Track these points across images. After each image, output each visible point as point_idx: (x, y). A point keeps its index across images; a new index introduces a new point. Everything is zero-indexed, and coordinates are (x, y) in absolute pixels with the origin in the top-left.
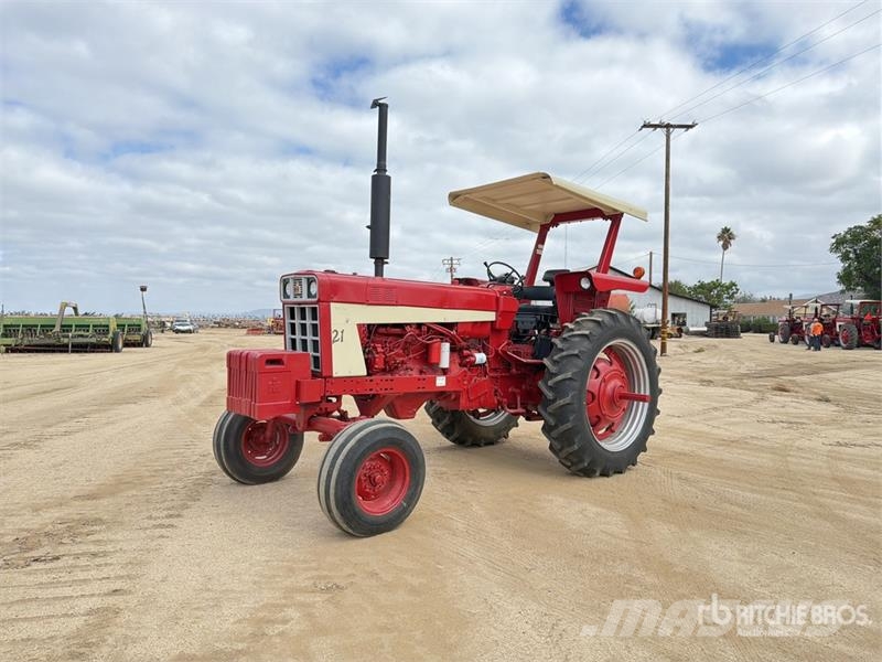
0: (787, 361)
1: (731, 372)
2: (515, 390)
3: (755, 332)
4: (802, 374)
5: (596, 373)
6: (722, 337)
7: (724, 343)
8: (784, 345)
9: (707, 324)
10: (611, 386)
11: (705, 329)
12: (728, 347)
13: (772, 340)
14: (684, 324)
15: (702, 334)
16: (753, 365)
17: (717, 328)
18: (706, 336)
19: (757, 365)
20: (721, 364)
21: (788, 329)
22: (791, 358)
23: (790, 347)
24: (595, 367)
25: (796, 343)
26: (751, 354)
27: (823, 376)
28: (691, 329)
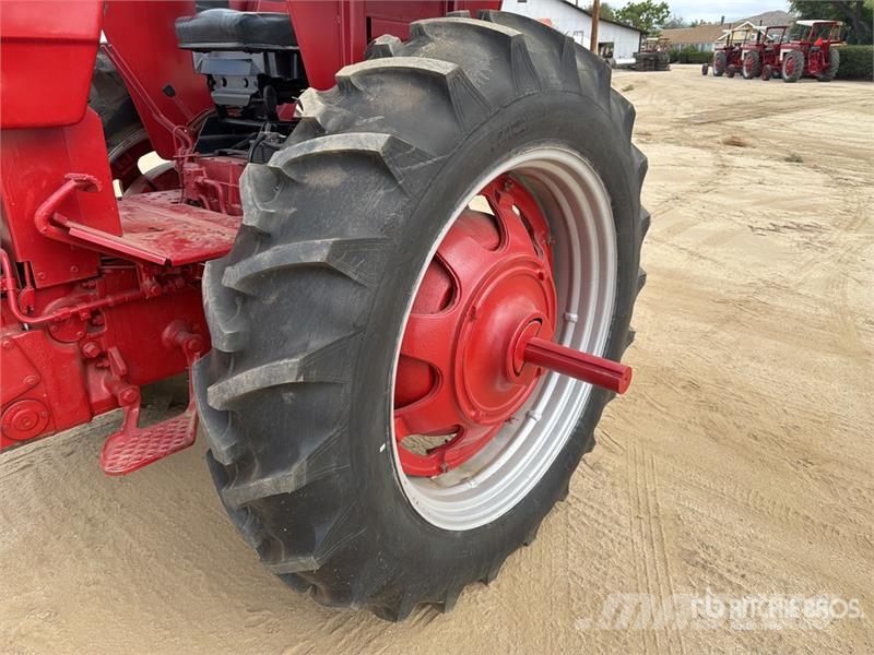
0: (728, 99)
1: (668, 116)
2: (182, 337)
3: (682, 63)
4: (749, 117)
5: (444, 286)
6: (651, 70)
7: (654, 77)
8: (719, 79)
9: (635, 55)
10: (501, 316)
11: (633, 61)
12: (659, 83)
13: (705, 72)
14: (611, 55)
15: (629, 67)
16: (690, 106)
17: (645, 59)
18: (634, 69)
19: (696, 106)
20: (653, 105)
21: (724, 58)
22: (731, 96)
23: (724, 81)
24: (438, 261)
25: (731, 76)
26: (686, 92)
27: (773, 118)
28: (619, 62)
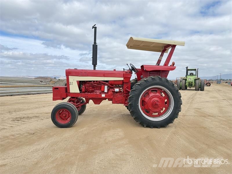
10: (152, 100)
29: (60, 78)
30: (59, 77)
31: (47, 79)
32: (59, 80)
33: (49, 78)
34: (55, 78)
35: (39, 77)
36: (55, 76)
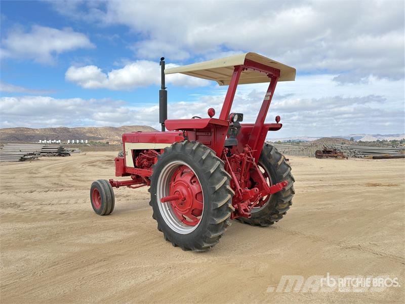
29: (362, 140)
30: (361, 137)
31: (337, 141)
32: (360, 142)
33: (341, 139)
34: (352, 139)
35: (323, 138)
36: (352, 136)
